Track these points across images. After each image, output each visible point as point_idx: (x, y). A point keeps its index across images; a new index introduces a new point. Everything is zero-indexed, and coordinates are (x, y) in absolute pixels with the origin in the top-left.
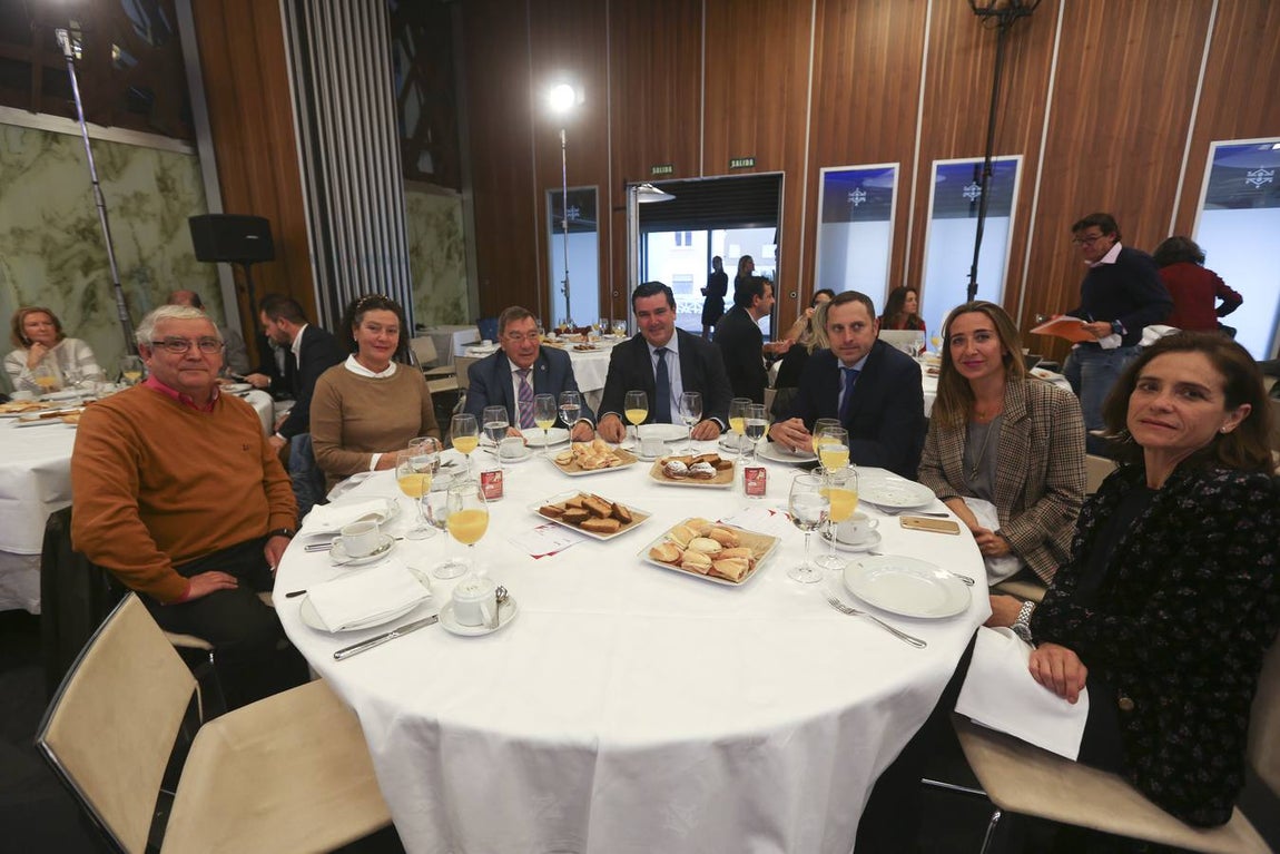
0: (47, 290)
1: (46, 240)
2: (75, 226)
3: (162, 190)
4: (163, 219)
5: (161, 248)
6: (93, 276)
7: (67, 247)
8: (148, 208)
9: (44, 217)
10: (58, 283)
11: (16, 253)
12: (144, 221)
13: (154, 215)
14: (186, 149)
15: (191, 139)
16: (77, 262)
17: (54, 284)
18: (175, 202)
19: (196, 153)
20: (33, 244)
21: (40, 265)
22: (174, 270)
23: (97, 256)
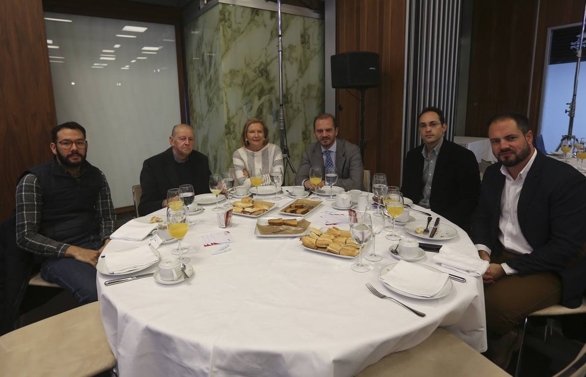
0: (241, 108)
1: (245, 76)
2: (259, 68)
3: (302, 43)
4: (301, 61)
5: (297, 80)
6: (263, 99)
7: (253, 81)
8: (294, 55)
9: (245, 62)
10: (246, 104)
11: (230, 86)
12: (292, 63)
13: (297, 59)
14: (316, 15)
15: (320, 9)
16: (257, 90)
17: (245, 104)
18: (308, 50)
19: (322, 18)
20: (238, 80)
21: (240, 92)
22: (302, 95)
23: (266, 87)
